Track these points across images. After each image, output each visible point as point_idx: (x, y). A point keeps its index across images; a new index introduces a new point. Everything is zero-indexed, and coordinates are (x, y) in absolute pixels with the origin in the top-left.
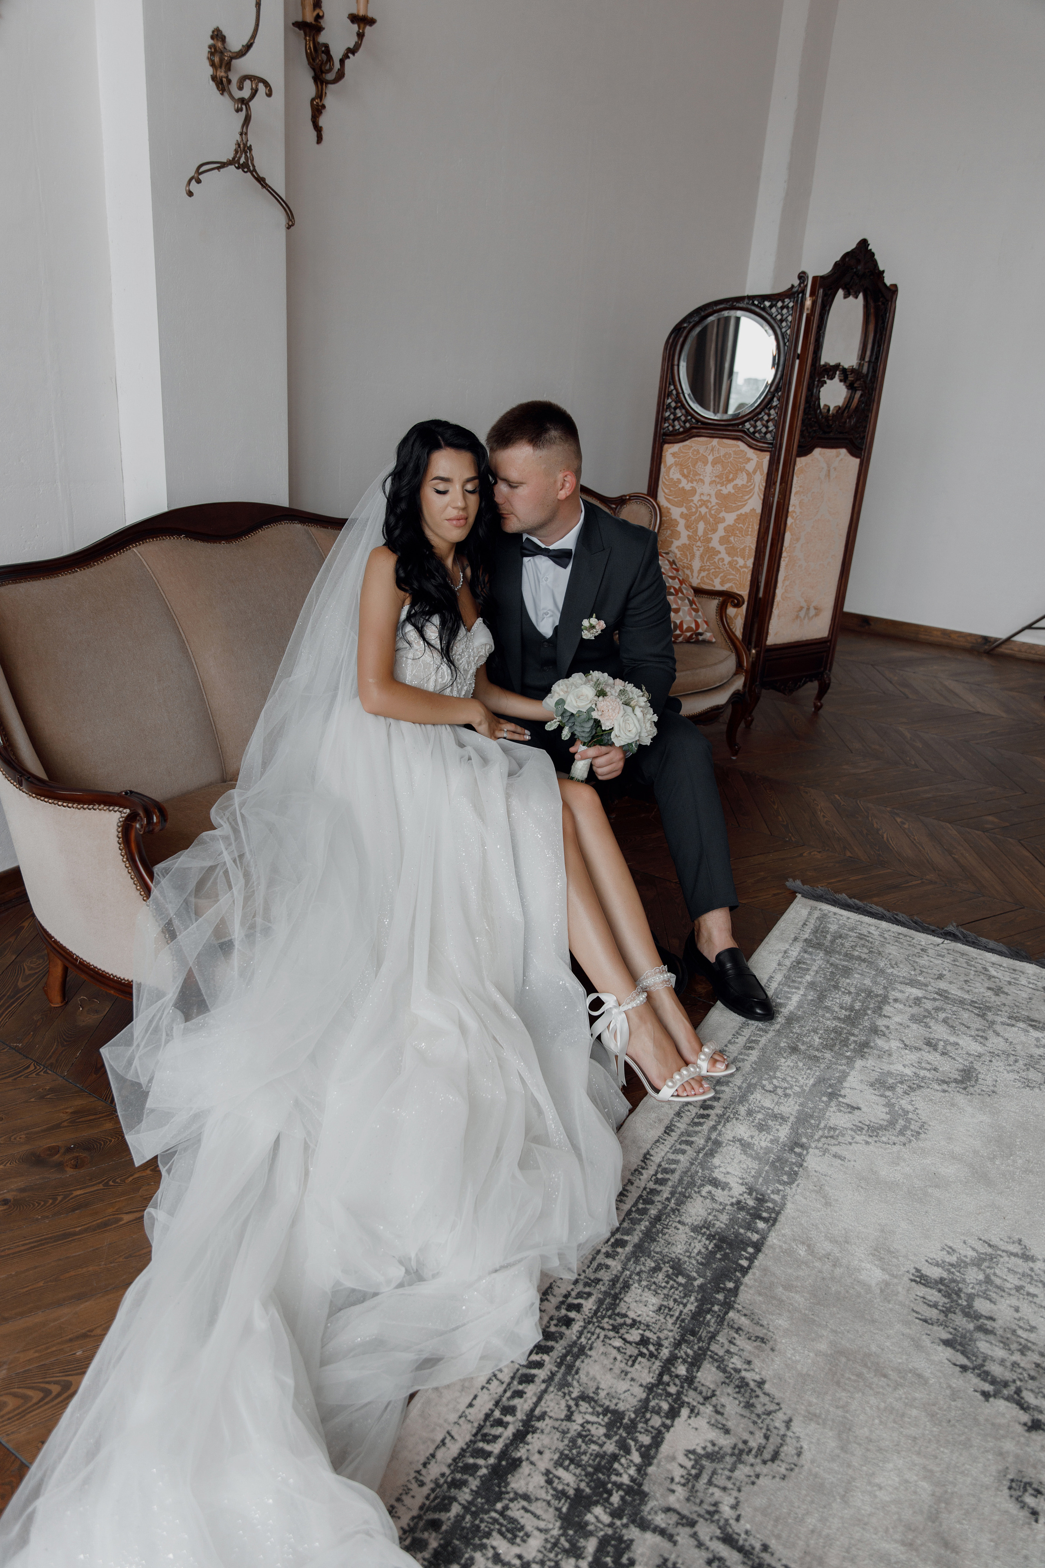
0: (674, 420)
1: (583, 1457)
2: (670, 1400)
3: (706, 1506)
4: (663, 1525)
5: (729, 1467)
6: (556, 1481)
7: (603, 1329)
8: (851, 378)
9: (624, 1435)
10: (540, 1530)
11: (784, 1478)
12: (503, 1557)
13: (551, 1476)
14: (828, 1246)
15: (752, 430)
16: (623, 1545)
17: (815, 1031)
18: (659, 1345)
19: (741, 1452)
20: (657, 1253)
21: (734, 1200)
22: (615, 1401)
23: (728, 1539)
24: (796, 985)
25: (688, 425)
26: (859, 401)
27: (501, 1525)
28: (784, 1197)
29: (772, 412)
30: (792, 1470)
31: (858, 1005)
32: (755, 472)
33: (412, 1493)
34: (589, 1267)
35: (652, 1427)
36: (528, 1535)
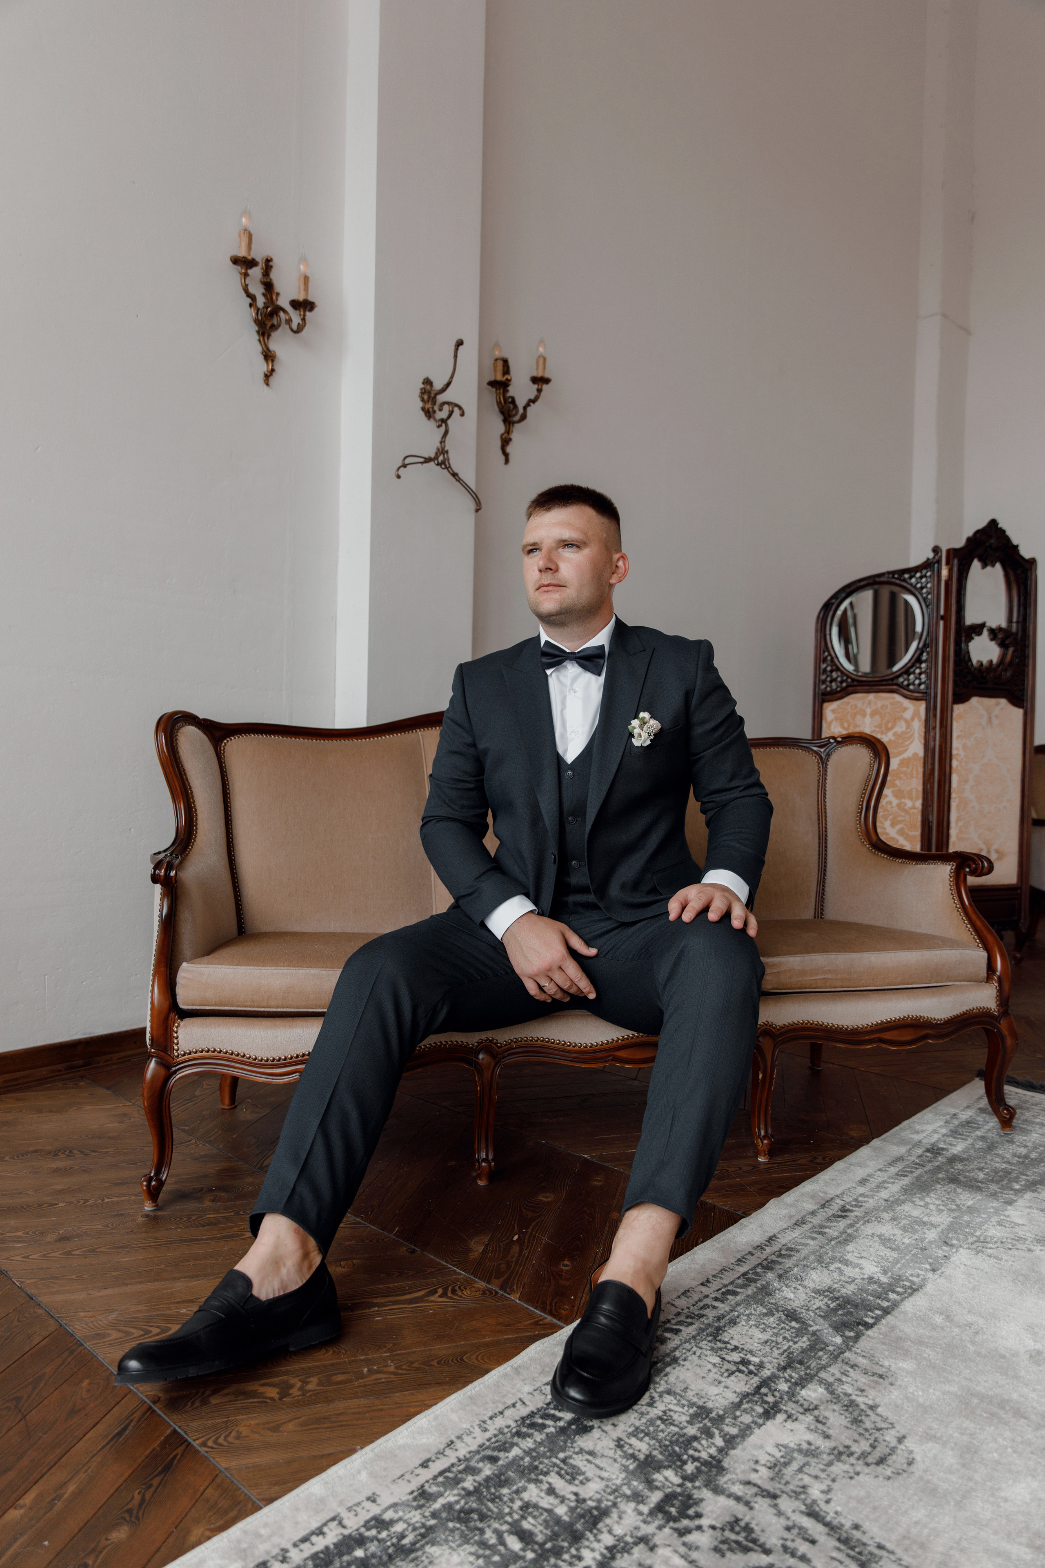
0: (831, 682)
1: (661, 1434)
2: (766, 1406)
3: (791, 1487)
4: (740, 1494)
5: (825, 1462)
6: (627, 1447)
7: (701, 1348)
8: (1000, 636)
9: (709, 1424)
10: (602, 1479)
11: (889, 1478)
12: (557, 1491)
13: (622, 1443)
14: (970, 1318)
15: (906, 683)
16: (691, 1502)
17: (981, 1169)
18: (761, 1366)
19: (841, 1454)
20: (772, 1304)
21: (866, 1276)
22: (703, 1400)
23: (813, 1514)
24: (964, 1137)
25: (844, 685)
26: (1013, 656)
27: (561, 1469)
28: (925, 1280)
29: (923, 665)
30: (899, 1474)
31: (1033, 1155)
32: (912, 719)
33: (473, 1435)
34: (693, 1305)
35: (742, 1423)
36: (588, 1480)
